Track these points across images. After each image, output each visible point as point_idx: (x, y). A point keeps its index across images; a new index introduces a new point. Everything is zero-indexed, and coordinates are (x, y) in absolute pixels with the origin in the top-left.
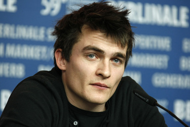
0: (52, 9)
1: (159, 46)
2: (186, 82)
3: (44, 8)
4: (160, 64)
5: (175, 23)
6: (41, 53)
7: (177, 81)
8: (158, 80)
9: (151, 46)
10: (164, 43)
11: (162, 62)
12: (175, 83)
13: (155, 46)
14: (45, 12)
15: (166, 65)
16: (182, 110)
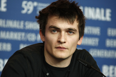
0: (28, 10)
1: (93, 32)
2: (109, 54)
3: (23, 9)
4: (94, 43)
5: (103, 18)
6: (21, 36)
7: (104, 54)
8: (92, 53)
9: (88, 32)
10: (96, 31)
11: (95, 42)
12: (102, 55)
13: (91, 32)
14: (24, 12)
15: (97, 44)
16: (107, 71)
